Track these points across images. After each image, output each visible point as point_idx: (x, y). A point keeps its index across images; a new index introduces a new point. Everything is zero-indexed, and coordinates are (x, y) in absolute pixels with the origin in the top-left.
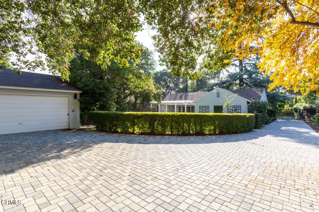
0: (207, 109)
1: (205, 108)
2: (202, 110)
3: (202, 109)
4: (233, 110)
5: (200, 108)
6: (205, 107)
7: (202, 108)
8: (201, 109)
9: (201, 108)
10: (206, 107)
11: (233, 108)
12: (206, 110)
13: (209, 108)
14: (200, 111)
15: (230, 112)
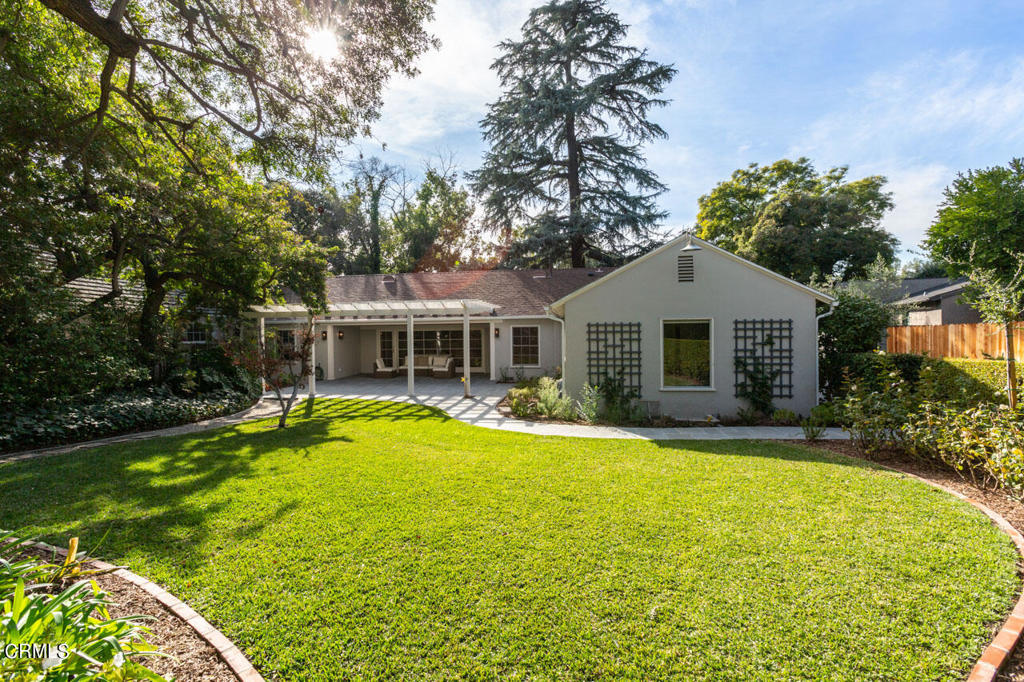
0: (631, 340)
1: (618, 336)
2: (602, 344)
3: (606, 340)
4: (759, 340)
5: (594, 336)
6: (622, 332)
7: (602, 336)
8: (598, 340)
9: (598, 332)
10: (626, 329)
11: (759, 334)
12: (627, 344)
13: (639, 332)
14: (590, 352)
15: (741, 350)
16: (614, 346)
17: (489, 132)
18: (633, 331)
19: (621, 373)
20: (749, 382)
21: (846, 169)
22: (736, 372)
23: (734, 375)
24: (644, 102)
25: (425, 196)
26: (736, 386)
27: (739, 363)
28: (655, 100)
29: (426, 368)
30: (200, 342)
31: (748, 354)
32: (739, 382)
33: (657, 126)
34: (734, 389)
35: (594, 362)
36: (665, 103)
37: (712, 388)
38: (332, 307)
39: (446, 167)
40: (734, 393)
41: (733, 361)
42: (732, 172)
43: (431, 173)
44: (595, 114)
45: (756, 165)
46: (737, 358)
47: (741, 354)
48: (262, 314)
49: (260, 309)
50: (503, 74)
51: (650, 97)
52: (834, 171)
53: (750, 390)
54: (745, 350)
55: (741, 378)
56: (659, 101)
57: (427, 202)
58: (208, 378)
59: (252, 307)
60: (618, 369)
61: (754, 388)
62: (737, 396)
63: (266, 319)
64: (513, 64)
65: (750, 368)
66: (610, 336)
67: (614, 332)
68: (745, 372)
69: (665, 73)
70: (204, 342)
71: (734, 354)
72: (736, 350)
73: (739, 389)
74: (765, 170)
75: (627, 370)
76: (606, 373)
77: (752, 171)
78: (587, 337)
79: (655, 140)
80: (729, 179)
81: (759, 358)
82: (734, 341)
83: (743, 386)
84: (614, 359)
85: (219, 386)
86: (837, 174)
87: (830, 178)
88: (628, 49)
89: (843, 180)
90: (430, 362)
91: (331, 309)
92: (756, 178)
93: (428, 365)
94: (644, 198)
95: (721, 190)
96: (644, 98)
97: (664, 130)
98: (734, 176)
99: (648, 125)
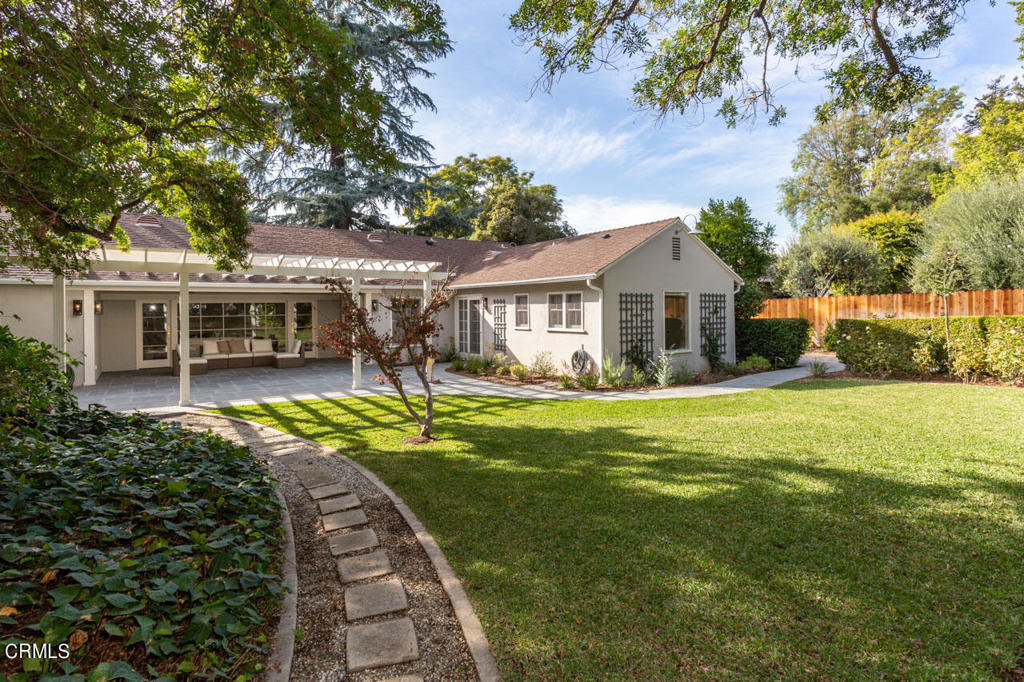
0: (647, 310)
1: (639, 306)
2: (629, 313)
4: (711, 310)
5: (624, 306)
6: (641, 302)
7: (629, 306)
8: (627, 309)
9: (627, 302)
10: (644, 299)
11: (711, 305)
14: (621, 322)
15: (703, 318)
16: (637, 316)
18: (648, 299)
19: (641, 340)
20: (708, 343)
21: (531, 174)
22: (701, 336)
23: (700, 339)
24: (411, 66)
26: (701, 347)
27: (703, 329)
28: (420, 69)
31: (707, 321)
32: (703, 344)
33: (426, 96)
34: (700, 350)
35: (624, 331)
36: (428, 74)
37: (690, 350)
40: (700, 353)
41: (699, 327)
42: (455, 158)
45: (476, 155)
46: (701, 324)
47: (703, 321)
51: (418, 64)
52: (524, 174)
53: (708, 350)
54: (705, 318)
55: (704, 341)
56: (424, 71)
60: (639, 337)
61: (708, 347)
62: (701, 356)
65: (707, 332)
66: (634, 306)
67: (637, 302)
68: (706, 336)
71: (700, 321)
72: (701, 318)
73: (703, 350)
74: (482, 162)
75: (644, 337)
76: (632, 341)
77: (472, 160)
78: (619, 307)
79: (417, 108)
80: (452, 163)
81: (712, 324)
82: (700, 311)
83: (705, 347)
84: (637, 328)
86: (526, 177)
87: (523, 179)
92: (476, 167)
93: (246, 352)
94: (425, 168)
95: (449, 173)
96: (412, 63)
97: (434, 103)
98: (457, 162)
99: (416, 93)
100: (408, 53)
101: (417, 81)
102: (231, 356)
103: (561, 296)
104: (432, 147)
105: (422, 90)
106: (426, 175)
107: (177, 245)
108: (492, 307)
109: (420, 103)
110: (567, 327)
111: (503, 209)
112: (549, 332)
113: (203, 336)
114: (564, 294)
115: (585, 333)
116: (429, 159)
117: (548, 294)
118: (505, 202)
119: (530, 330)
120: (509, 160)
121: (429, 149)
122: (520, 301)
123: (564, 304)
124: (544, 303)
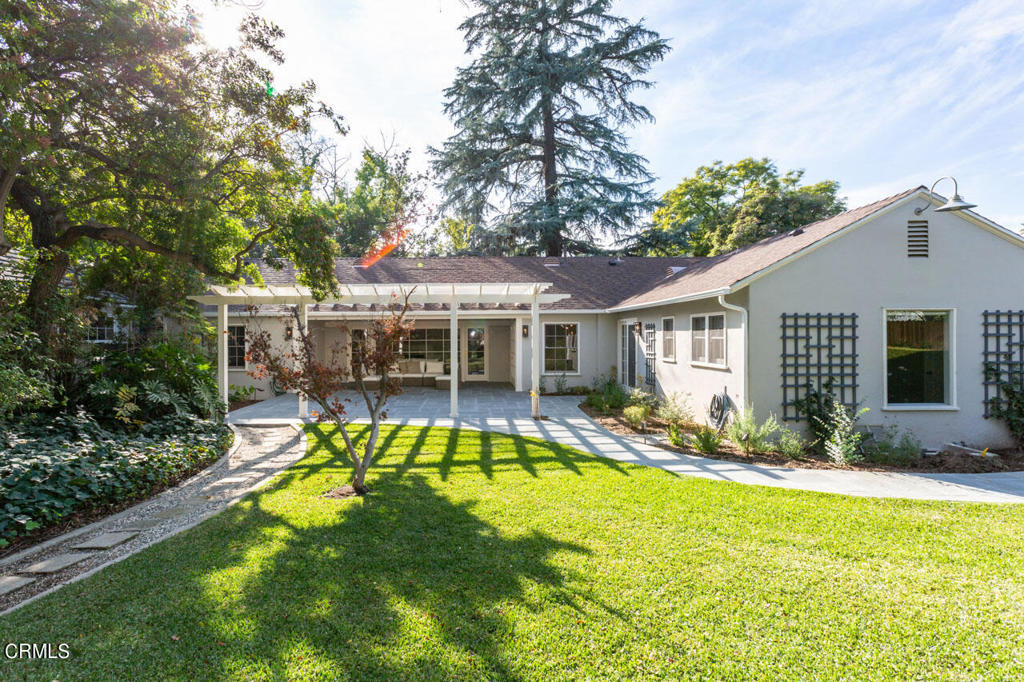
0: (842, 338)
1: (825, 333)
2: (802, 343)
3: (808, 338)
5: (790, 332)
6: (830, 327)
7: (802, 332)
8: (796, 338)
9: (796, 327)
10: (836, 322)
11: (1017, 331)
12: (836, 343)
13: (854, 327)
14: (784, 356)
15: (992, 353)
16: (819, 347)
17: (451, 105)
18: (845, 325)
19: (828, 386)
20: (1003, 396)
21: (802, 173)
22: (986, 384)
23: (982, 388)
24: (628, 81)
25: (365, 176)
26: (986, 403)
27: (990, 371)
28: (638, 81)
29: (420, 376)
30: (106, 341)
31: (1002, 359)
32: (990, 397)
33: (643, 108)
34: (983, 406)
35: (790, 371)
36: (647, 84)
37: (954, 406)
38: (343, 289)
39: (388, 146)
40: (983, 412)
41: (981, 368)
42: (696, 169)
43: (368, 151)
44: (568, 93)
45: (720, 162)
46: (986, 364)
47: (992, 359)
48: (224, 299)
49: (222, 291)
50: (470, 39)
51: (634, 77)
52: (790, 174)
53: (1004, 407)
54: (998, 354)
55: (993, 392)
56: (643, 82)
57: (367, 183)
58: (153, 397)
59: (214, 288)
60: (824, 380)
61: (1010, 404)
62: (986, 417)
63: (231, 308)
64: (483, 27)
65: (1004, 378)
66: (813, 333)
67: (819, 327)
68: (999, 384)
69: (656, 49)
70: (111, 341)
71: (982, 359)
72: (986, 354)
73: (990, 406)
74: (729, 169)
75: (837, 381)
76: (808, 386)
77: (717, 168)
78: (781, 333)
79: (636, 124)
80: (693, 176)
81: (1016, 363)
82: (983, 339)
83: (996, 402)
84: (819, 366)
85: (170, 409)
86: (793, 177)
87: (787, 180)
88: (617, 20)
89: (799, 183)
90: (422, 369)
91: (342, 293)
92: (720, 176)
93: (420, 372)
94: (637, 185)
95: (687, 186)
96: (628, 77)
97: (651, 113)
98: (698, 173)
99: (632, 107)
100: (624, 68)
101: (635, 95)
102: (407, 375)
103: (703, 319)
104: (646, 160)
105: (638, 103)
106: (636, 193)
107: (392, 279)
108: (645, 332)
109: (637, 116)
110: (710, 361)
111: (748, 218)
112: (693, 366)
113: (412, 357)
114: (707, 316)
115: (728, 370)
116: (647, 174)
117: (692, 316)
118: (751, 210)
119: (675, 363)
120: (766, 161)
121: (642, 163)
122: (668, 326)
123: (707, 330)
124: (688, 330)
